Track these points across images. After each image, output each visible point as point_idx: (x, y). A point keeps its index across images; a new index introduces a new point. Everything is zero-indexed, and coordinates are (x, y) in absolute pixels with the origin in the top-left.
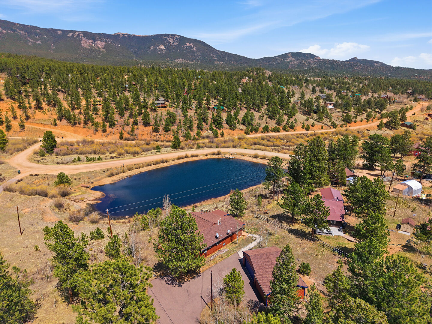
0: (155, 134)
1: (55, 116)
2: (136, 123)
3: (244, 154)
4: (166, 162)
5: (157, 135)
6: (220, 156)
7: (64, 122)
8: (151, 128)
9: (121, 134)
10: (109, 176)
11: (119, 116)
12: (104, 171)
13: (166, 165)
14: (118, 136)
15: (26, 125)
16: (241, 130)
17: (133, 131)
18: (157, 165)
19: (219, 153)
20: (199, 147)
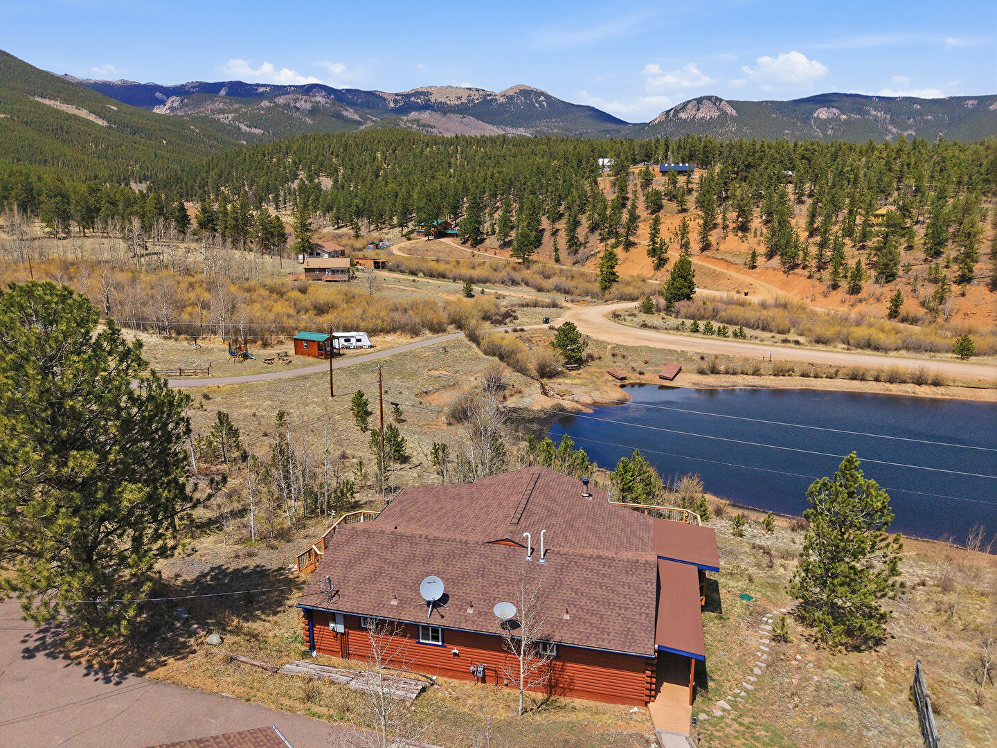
2: (964, 279)
4: (936, 384)
7: (775, 261)
9: (897, 302)
10: (701, 372)
12: (702, 358)
14: (884, 308)
17: (941, 297)
18: (888, 385)
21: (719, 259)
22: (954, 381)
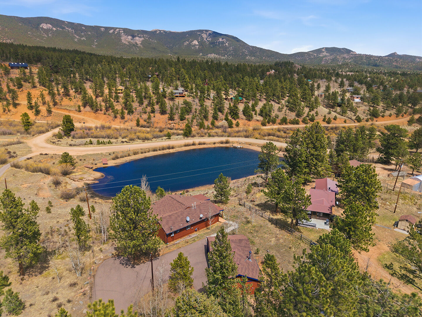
0: (170, 122)
1: (80, 103)
2: (153, 112)
3: (253, 144)
4: (173, 148)
5: (172, 123)
6: (228, 145)
7: (88, 108)
8: (167, 116)
9: (138, 121)
10: (114, 159)
11: (138, 104)
12: (110, 154)
13: (171, 151)
14: (134, 123)
15: (53, 110)
16: (258, 120)
17: (149, 118)
18: (163, 151)
19: (227, 142)
20: (210, 136)
21: (64, 109)
22: (176, 146)
